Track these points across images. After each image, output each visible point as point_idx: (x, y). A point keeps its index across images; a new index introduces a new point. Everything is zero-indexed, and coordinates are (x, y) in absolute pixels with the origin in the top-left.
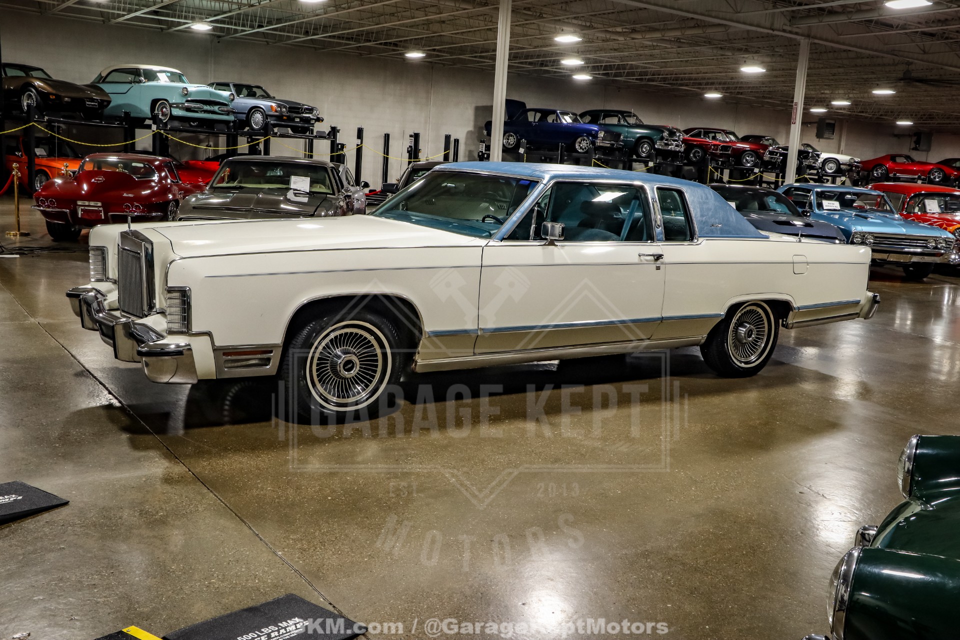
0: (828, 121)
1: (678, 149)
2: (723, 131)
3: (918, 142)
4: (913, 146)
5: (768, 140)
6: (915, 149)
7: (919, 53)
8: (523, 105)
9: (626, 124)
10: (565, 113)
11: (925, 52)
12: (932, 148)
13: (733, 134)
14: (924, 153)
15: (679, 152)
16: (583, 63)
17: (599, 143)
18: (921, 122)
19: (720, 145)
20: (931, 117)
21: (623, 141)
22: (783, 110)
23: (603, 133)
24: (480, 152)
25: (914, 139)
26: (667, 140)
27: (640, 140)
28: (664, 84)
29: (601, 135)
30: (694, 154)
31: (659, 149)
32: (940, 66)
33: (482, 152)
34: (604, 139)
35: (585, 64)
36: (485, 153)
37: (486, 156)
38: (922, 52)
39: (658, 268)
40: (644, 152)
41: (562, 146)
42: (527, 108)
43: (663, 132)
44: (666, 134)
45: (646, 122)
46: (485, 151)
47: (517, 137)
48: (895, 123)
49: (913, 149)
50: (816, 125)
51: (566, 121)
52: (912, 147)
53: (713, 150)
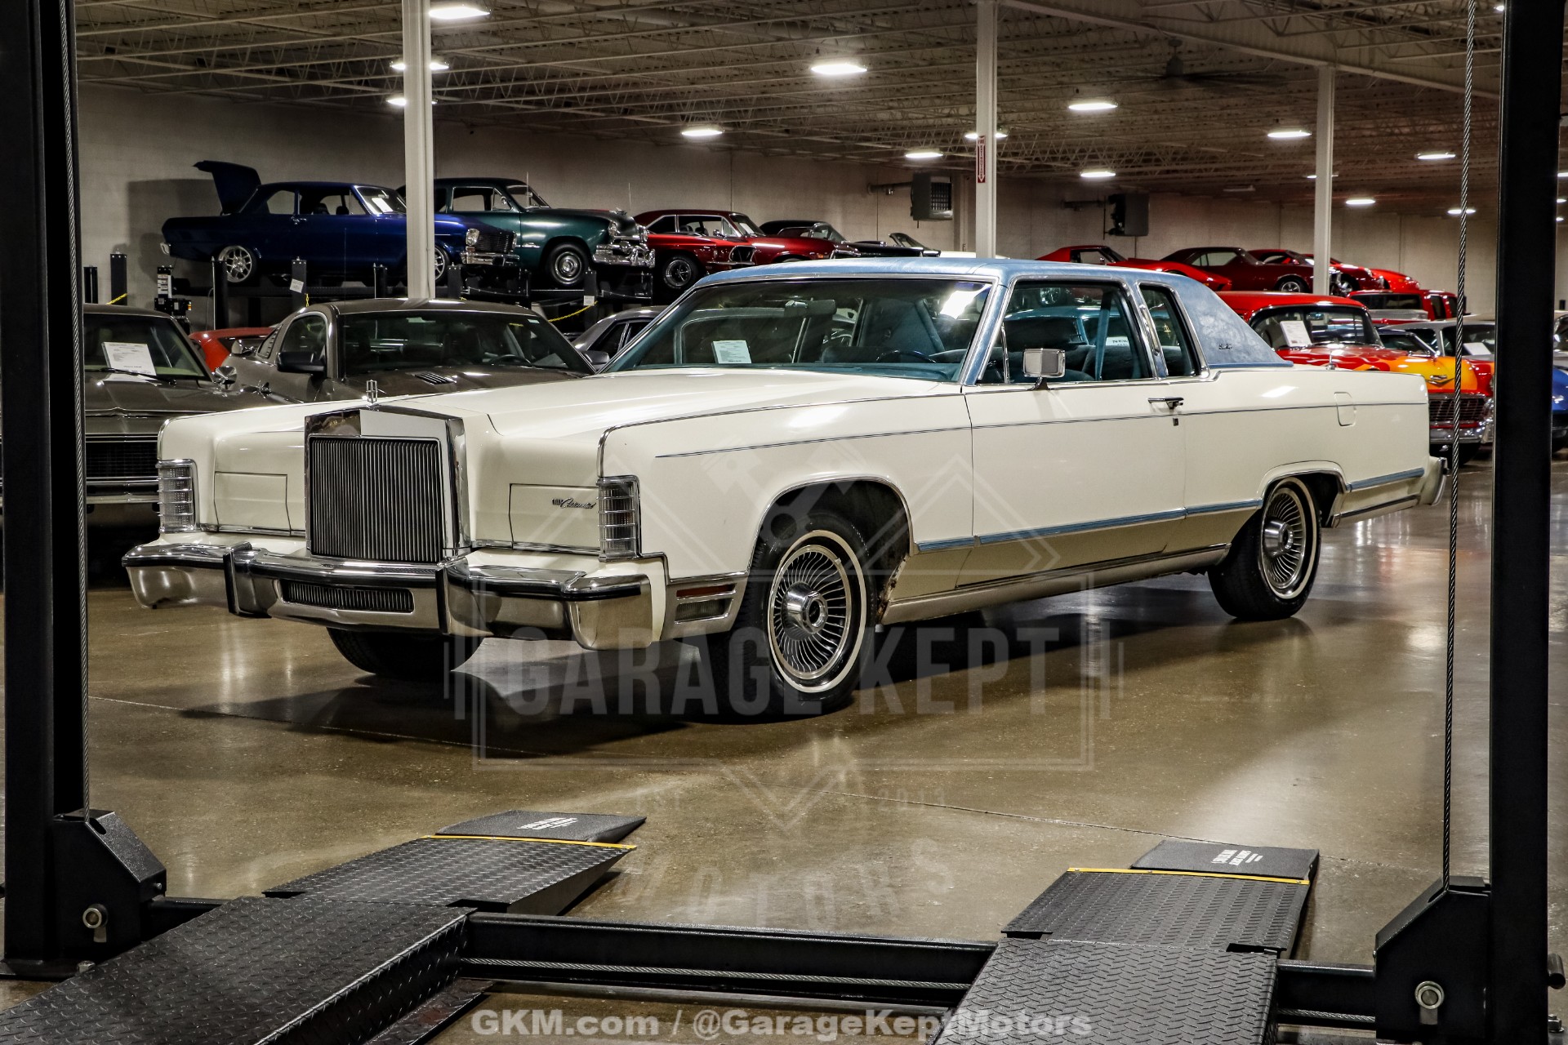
0: (934, 179)
1: (642, 262)
2: (725, 214)
3: (1119, 216)
4: (1111, 225)
5: (818, 230)
6: (1117, 232)
7: (1201, 21)
8: (251, 175)
9: (515, 210)
10: (371, 192)
11: (1211, 19)
12: (1151, 226)
13: (745, 219)
14: (1130, 240)
15: (645, 268)
16: (447, 67)
17: (468, 257)
18: (1129, 170)
19: (730, 248)
20: (1149, 158)
21: (517, 251)
22: (835, 159)
23: (477, 233)
24: (161, 296)
25: (1111, 208)
26: (617, 242)
27: (553, 243)
28: (588, 110)
29: (473, 238)
30: (674, 272)
31: (602, 264)
32: (1221, 45)
33: (165, 296)
34: (477, 248)
35: (450, 69)
36: (174, 300)
37: (176, 306)
38: (1204, 18)
39: (1176, 422)
40: (566, 275)
41: (380, 271)
42: (264, 182)
43: (607, 224)
44: (614, 228)
45: (555, 202)
46: (174, 293)
47: (255, 255)
48: (1078, 177)
49: (1111, 232)
50: (908, 189)
51: (379, 209)
52: (1108, 230)
53: (718, 259)
